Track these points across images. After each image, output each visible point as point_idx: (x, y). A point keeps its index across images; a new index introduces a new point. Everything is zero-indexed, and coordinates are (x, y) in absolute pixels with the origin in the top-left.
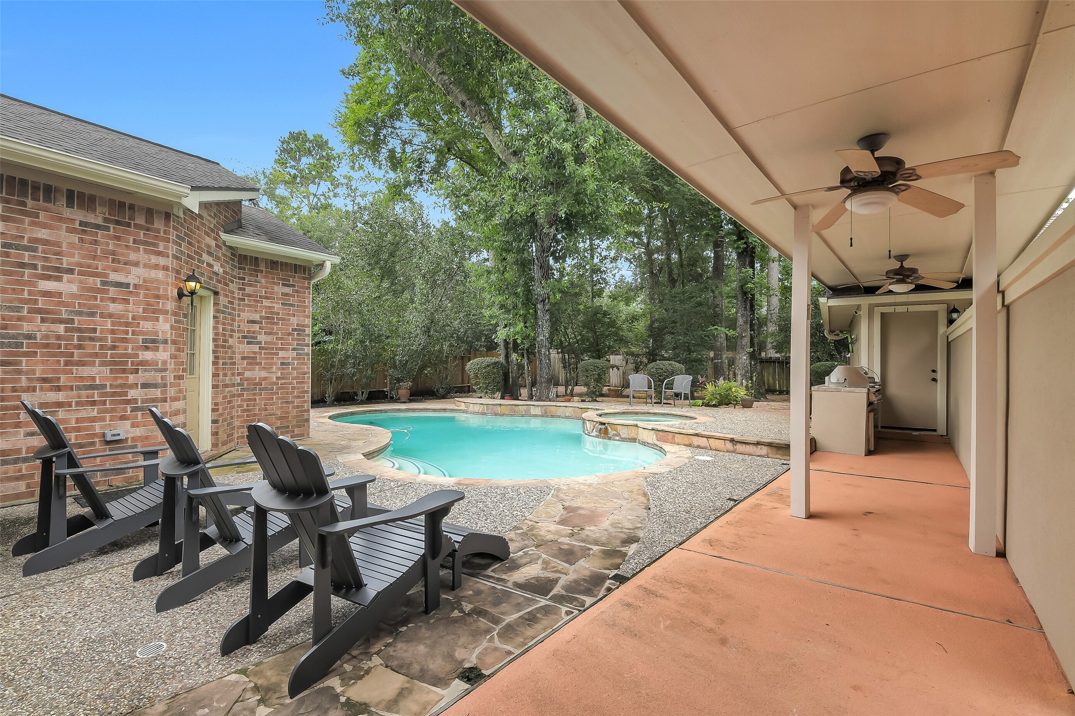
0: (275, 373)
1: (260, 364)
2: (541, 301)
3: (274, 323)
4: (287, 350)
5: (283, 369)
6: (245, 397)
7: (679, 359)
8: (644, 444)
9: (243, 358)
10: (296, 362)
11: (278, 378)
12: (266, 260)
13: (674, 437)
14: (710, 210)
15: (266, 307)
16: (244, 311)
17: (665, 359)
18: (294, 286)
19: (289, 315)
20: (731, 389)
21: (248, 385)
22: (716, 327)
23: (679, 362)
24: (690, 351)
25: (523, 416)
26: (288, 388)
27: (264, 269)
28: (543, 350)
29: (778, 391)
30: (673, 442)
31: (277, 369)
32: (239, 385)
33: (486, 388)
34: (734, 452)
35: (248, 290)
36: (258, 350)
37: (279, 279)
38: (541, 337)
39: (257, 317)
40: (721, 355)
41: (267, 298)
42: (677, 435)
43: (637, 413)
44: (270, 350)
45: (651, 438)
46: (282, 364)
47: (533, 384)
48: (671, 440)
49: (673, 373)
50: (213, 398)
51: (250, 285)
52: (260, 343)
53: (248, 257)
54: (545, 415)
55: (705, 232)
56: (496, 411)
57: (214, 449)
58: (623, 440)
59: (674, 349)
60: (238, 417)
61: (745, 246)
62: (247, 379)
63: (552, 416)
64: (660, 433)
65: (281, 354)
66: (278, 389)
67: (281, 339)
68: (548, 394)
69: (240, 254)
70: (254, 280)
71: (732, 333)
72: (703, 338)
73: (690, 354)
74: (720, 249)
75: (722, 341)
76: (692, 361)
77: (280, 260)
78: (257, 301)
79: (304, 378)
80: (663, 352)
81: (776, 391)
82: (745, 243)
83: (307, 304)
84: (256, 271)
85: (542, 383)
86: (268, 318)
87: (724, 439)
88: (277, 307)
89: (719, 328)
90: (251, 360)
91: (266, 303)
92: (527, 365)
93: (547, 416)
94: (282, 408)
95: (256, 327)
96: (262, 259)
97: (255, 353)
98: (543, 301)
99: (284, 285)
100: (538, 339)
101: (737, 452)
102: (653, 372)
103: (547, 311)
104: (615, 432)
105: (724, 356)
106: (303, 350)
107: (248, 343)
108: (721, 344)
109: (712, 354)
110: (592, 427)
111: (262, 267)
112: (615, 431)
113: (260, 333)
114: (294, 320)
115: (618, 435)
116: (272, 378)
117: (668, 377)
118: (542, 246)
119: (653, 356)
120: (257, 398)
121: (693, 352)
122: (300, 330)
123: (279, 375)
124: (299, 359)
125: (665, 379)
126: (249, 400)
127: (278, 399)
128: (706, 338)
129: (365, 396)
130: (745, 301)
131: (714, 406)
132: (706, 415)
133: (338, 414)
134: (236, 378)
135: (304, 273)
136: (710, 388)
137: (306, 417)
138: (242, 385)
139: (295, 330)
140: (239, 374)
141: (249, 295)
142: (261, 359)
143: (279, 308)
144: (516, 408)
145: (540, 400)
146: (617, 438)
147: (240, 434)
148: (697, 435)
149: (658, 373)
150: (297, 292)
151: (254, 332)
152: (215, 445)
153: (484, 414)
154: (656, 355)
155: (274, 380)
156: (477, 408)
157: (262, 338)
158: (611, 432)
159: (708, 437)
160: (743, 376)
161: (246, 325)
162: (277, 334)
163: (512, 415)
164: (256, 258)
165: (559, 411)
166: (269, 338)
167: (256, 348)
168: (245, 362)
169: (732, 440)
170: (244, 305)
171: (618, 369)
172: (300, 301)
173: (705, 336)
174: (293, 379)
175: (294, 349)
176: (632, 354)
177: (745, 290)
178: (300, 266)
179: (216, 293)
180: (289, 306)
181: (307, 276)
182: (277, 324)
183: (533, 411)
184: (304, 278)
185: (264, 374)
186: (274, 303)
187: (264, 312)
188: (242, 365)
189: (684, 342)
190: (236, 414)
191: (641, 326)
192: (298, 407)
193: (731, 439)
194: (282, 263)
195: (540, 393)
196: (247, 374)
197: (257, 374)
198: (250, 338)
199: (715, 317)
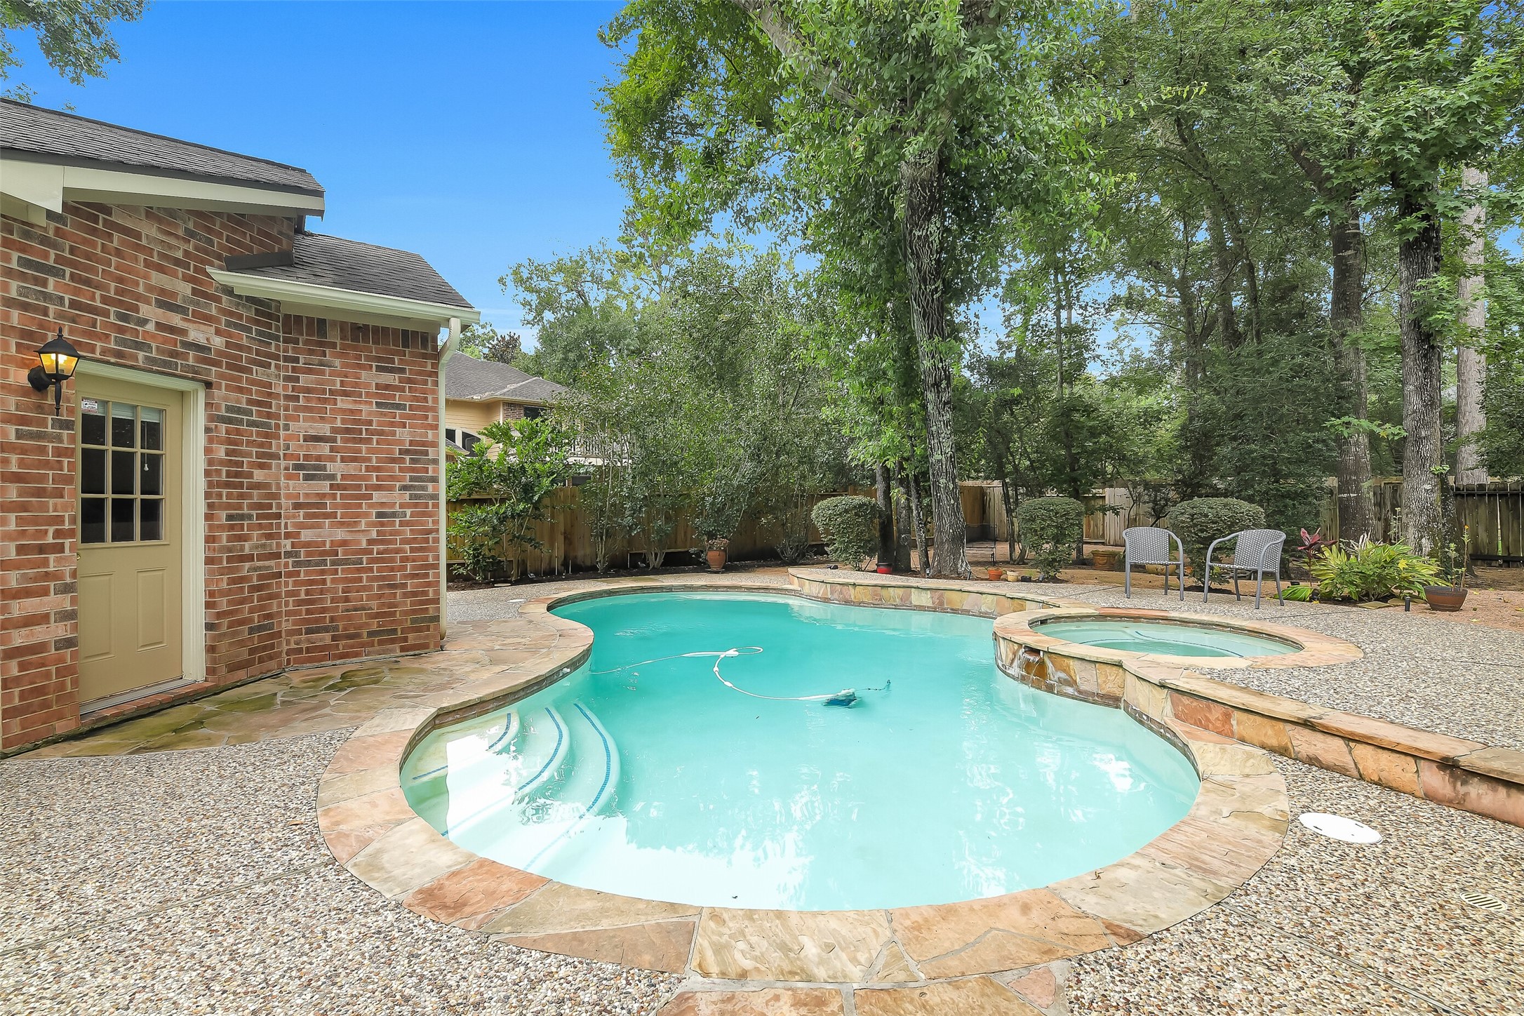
0: (367, 530)
1: (334, 515)
2: (933, 385)
3: (361, 441)
4: (391, 488)
5: (382, 524)
6: (302, 577)
7: (1250, 492)
8: (1140, 718)
9: (297, 506)
10: (408, 512)
11: (370, 542)
12: (343, 325)
13: (1227, 717)
14: (1326, 157)
15: (344, 411)
16: (297, 419)
17: (1216, 493)
18: (402, 371)
19: (392, 424)
20: (1393, 561)
21: (308, 554)
22: (1346, 419)
23: (1250, 499)
24: (1277, 475)
25: (896, 607)
26: (392, 560)
27: (338, 341)
28: (943, 481)
29: (1500, 557)
30: (1225, 732)
31: (368, 524)
32: (288, 554)
33: (845, 550)
34: (1459, 803)
35: (305, 381)
36: (327, 491)
37: (368, 358)
38: (937, 456)
39: (325, 430)
40: (1357, 482)
41: (345, 394)
42: (1237, 714)
43: (1136, 619)
44: (353, 491)
45: (1160, 707)
46: (379, 515)
47: (929, 543)
48: (1218, 724)
49: (1233, 524)
50: (207, 583)
51: (310, 371)
52: (333, 477)
53: (305, 321)
54: (939, 608)
55: (1312, 209)
56: (847, 597)
57: (210, 678)
58: (1085, 697)
59: (1239, 471)
60: (288, 613)
61: (1424, 224)
62: (307, 544)
63: (955, 611)
64: (1186, 700)
65: (377, 496)
66: (371, 561)
67: (377, 469)
68: (956, 565)
69: (285, 315)
70: (317, 362)
71: (1389, 431)
72: (1311, 446)
73: (1277, 481)
74: (1350, 252)
75: (1360, 449)
76: (1283, 496)
77: (371, 324)
78: (325, 401)
79: (427, 541)
80: (1215, 481)
81: (1497, 558)
82: (1426, 218)
83: (430, 403)
84: (321, 344)
85: (942, 543)
86: (347, 431)
87: (1416, 756)
88: (367, 409)
89: (1355, 421)
90: (314, 509)
91: (342, 403)
92: (917, 509)
93: (944, 611)
94: (380, 596)
95: (325, 449)
96: (334, 323)
97: (324, 496)
98: (937, 385)
99: (379, 369)
100: (932, 460)
101: (1468, 805)
102: (1183, 522)
103: (945, 404)
104: (1063, 675)
105: (1365, 485)
106: (424, 488)
107: (307, 478)
108: (1357, 460)
109: (1332, 482)
110: (1011, 656)
111: (334, 336)
112: (1064, 671)
113: (332, 460)
114: (404, 435)
115: (1071, 683)
116: (359, 542)
117: (1220, 533)
118: (919, 270)
119: (1191, 487)
120: (329, 578)
121: (1286, 477)
122: (416, 452)
123: (374, 535)
124: (416, 505)
125: (1212, 538)
126: (312, 582)
127: (370, 579)
128: (1320, 446)
129: (660, 560)
130: (1425, 356)
131: (1347, 601)
132: (1329, 633)
133: (583, 594)
134: (283, 542)
135: (425, 346)
136: (1334, 559)
137: (431, 613)
138: (297, 554)
139: (407, 452)
140: (288, 535)
141: (308, 390)
142: (335, 506)
143: (370, 413)
144: (884, 592)
145: (939, 575)
146: (1070, 690)
147: (293, 646)
148: (1307, 724)
149: (1195, 525)
150: (410, 381)
151: (319, 458)
152: (210, 671)
153: (826, 600)
154: (1199, 485)
155: (364, 545)
156: (816, 589)
157: (336, 468)
158: (1054, 674)
159: (1350, 739)
160: (1423, 529)
161: (302, 446)
162: (369, 460)
163: (875, 606)
164: (322, 322)
165: (968, 602)
166: (351, 468)
167: (324, 487)
168: (302, 512)
169: (1448, 765)
170: (296, 409)
171: (1117, 514)
172: (417, 399)
173: (1317, 441)
174: (404, 541)
175: (404, 488)
176: (1147, 485)
177: (1425, 329)
178: (415, 333)
179: (208, 385)
180: (393, 408)
181: (430, 351)
182: (369, 441)
183: (918, 598)
184: (425, 356)
185: (340, 534)
186: (360, 402)
187: (339, 420)
188: (294, 517)
189: (1264, 457)
190: (284, 609)
191: (1166, 431)
192: (414, 594)
193: (1446, 759)
194: (376, 329)
195: (939, 562)
196: (306, 535)
197: (329, 534)
198: (311, 470)
199: (1339, 398)
